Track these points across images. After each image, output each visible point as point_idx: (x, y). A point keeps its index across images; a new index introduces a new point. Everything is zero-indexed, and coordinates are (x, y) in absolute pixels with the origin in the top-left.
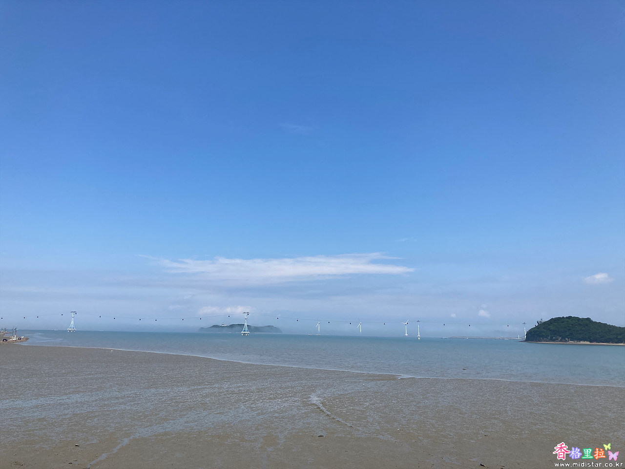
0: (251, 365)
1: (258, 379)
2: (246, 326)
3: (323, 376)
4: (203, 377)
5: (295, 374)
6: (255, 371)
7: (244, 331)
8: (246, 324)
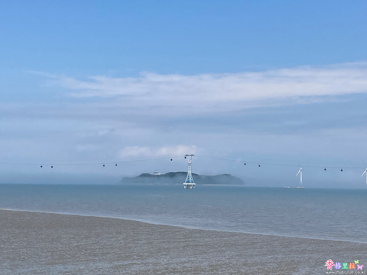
0: (200, 232)
1: (211, 252)
2: (191, 175)
3: (309, 248)
4: (130, 248)
5: (266, 245)
6: (206, 240)
7: (188, 182)
8: (190, 172)
